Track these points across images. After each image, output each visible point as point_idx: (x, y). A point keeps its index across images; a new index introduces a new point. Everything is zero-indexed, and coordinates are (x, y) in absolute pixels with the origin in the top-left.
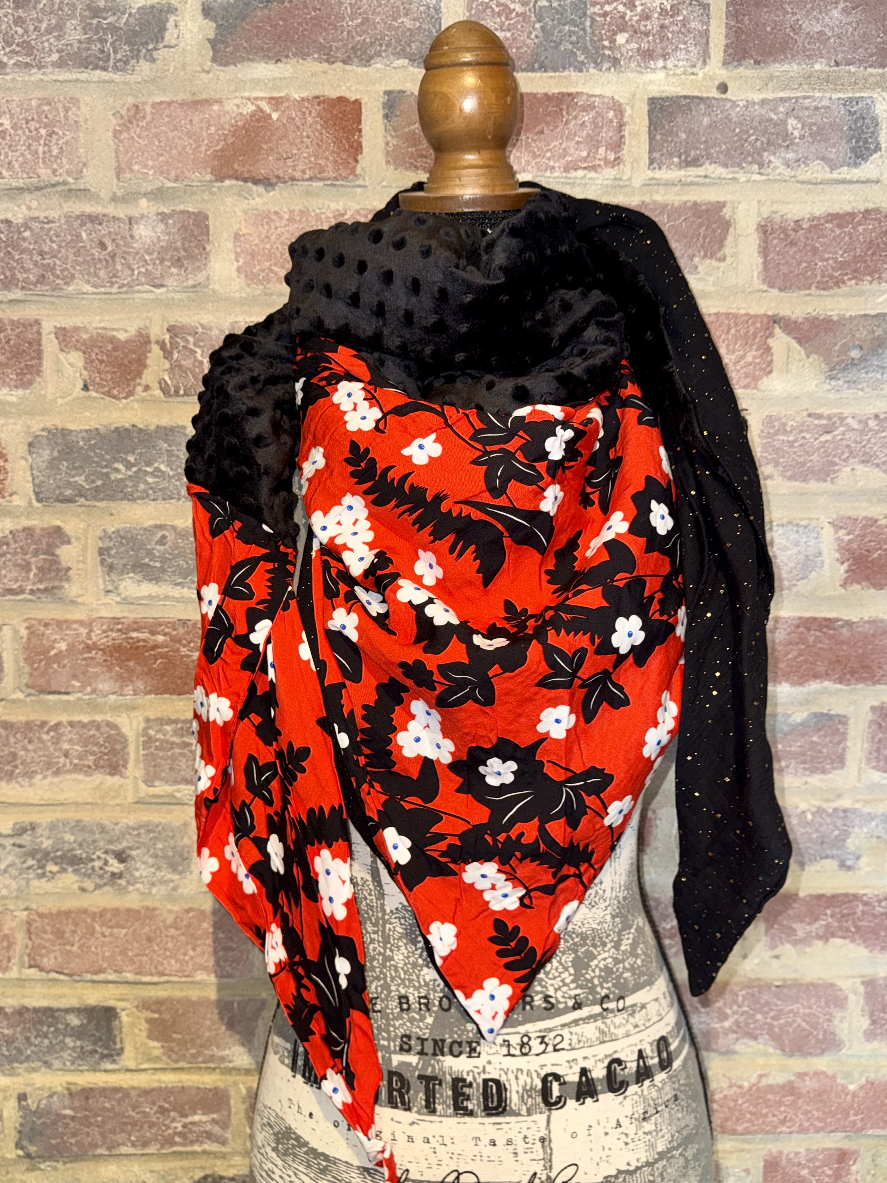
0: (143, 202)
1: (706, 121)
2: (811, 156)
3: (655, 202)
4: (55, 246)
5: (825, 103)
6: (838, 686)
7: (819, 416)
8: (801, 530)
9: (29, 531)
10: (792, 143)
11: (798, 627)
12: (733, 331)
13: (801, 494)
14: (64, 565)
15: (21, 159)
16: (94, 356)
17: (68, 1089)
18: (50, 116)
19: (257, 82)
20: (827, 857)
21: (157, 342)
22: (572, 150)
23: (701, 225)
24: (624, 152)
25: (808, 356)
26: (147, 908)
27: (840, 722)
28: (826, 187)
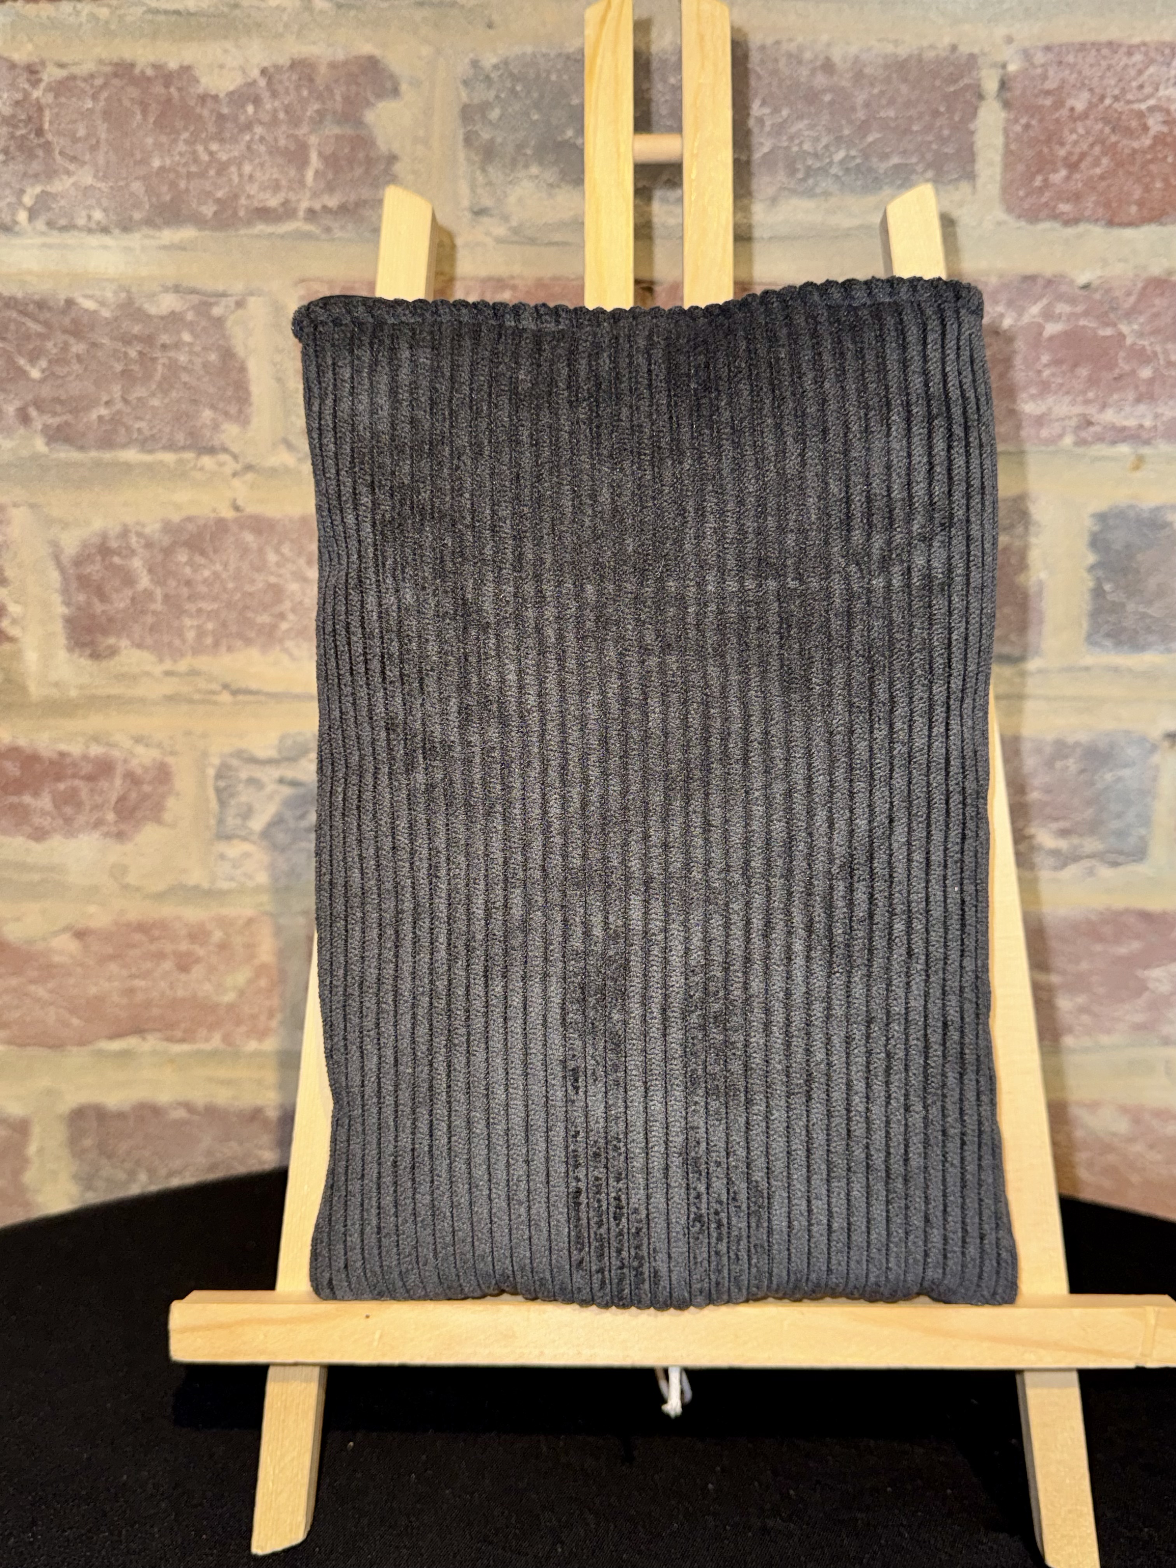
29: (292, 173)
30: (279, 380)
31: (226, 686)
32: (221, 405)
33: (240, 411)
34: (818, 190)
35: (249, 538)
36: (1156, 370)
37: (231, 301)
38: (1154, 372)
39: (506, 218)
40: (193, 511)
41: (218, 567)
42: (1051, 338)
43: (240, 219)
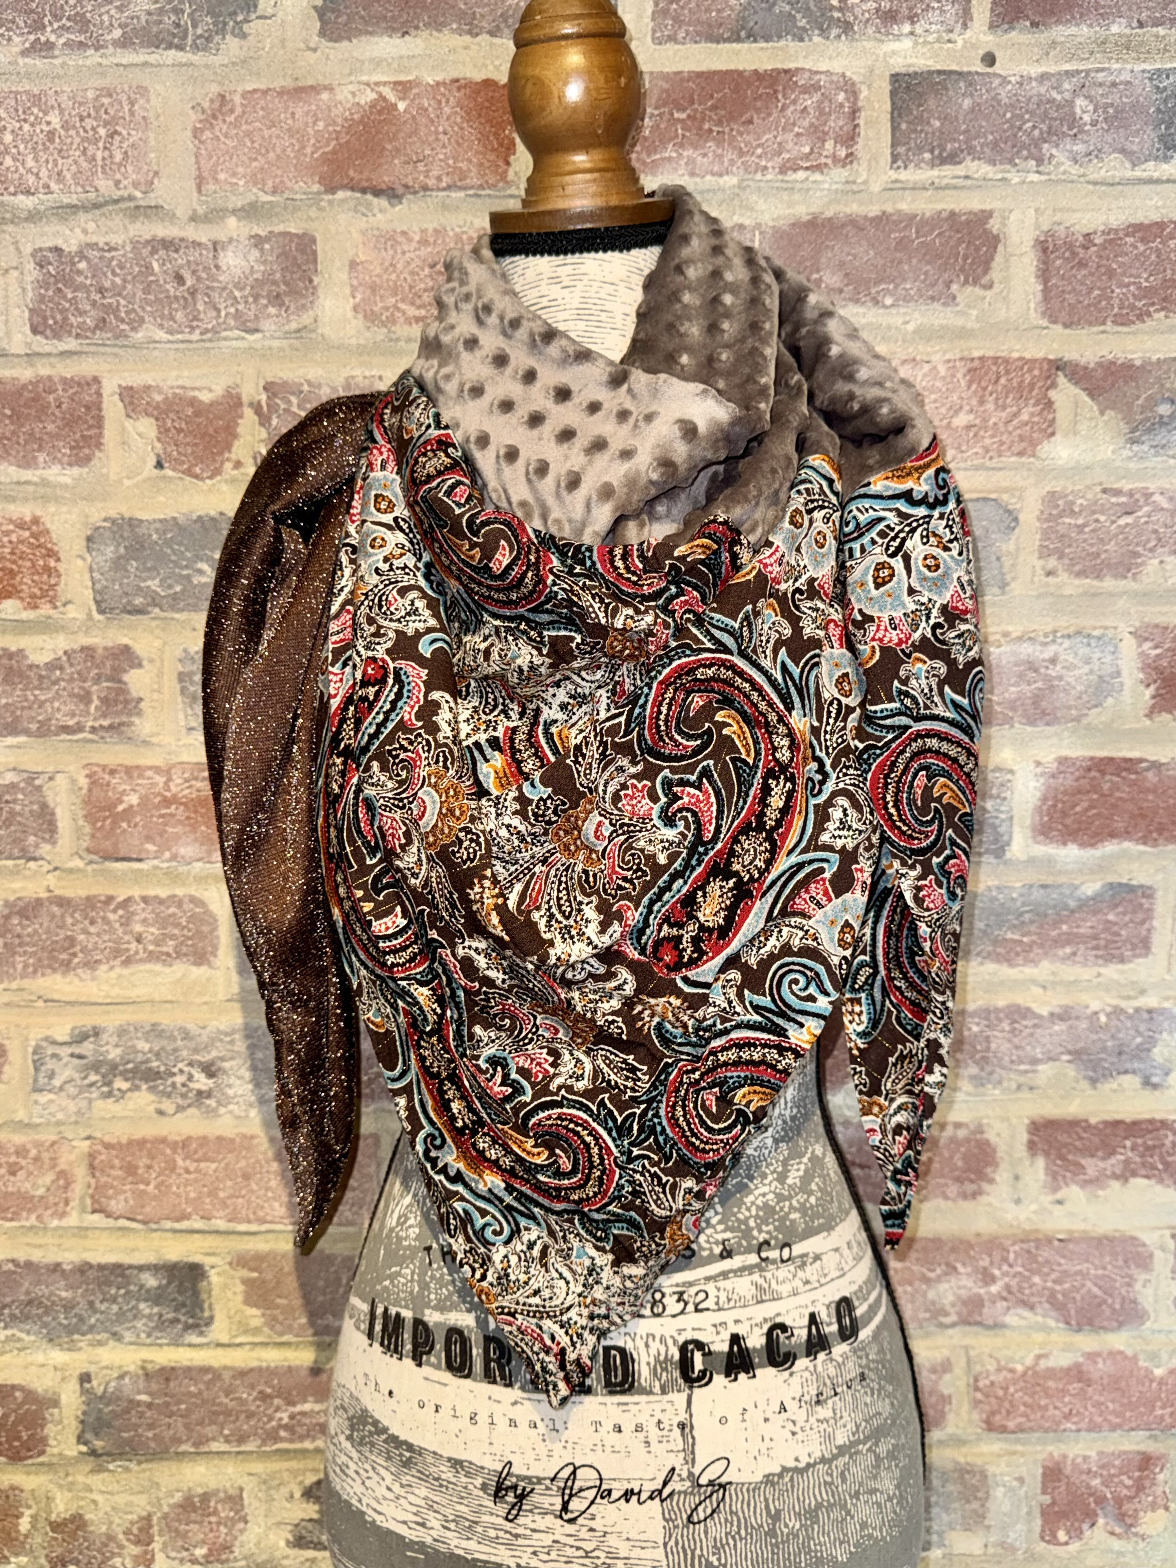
0: (232, 221)
1: (967, 103)
2: (1106, 148)
3: (899, 212)
4: (118, 280)
5: (1125, 76)
6: (1142, 848)
7: (1118, 492)
8: (1093, 643)
9: (88, 651)
10: (1081, 131)
11: (1089, 769)
12: (1003, 381)
13: (1094, 595)
14: (135, 694)
15: (74, 168)
16: (169, 423)
17: (143, 1368)
18: (112, 112)
19: (378, 63)
20: (1126, 1072)
21: (251, 405)
22: (790, 146)
23: (960, 241)
24: (859, 146)
25: (1102, 413)
26: (244, 1136)
27: (1144, 896)
28: (1126, 189)
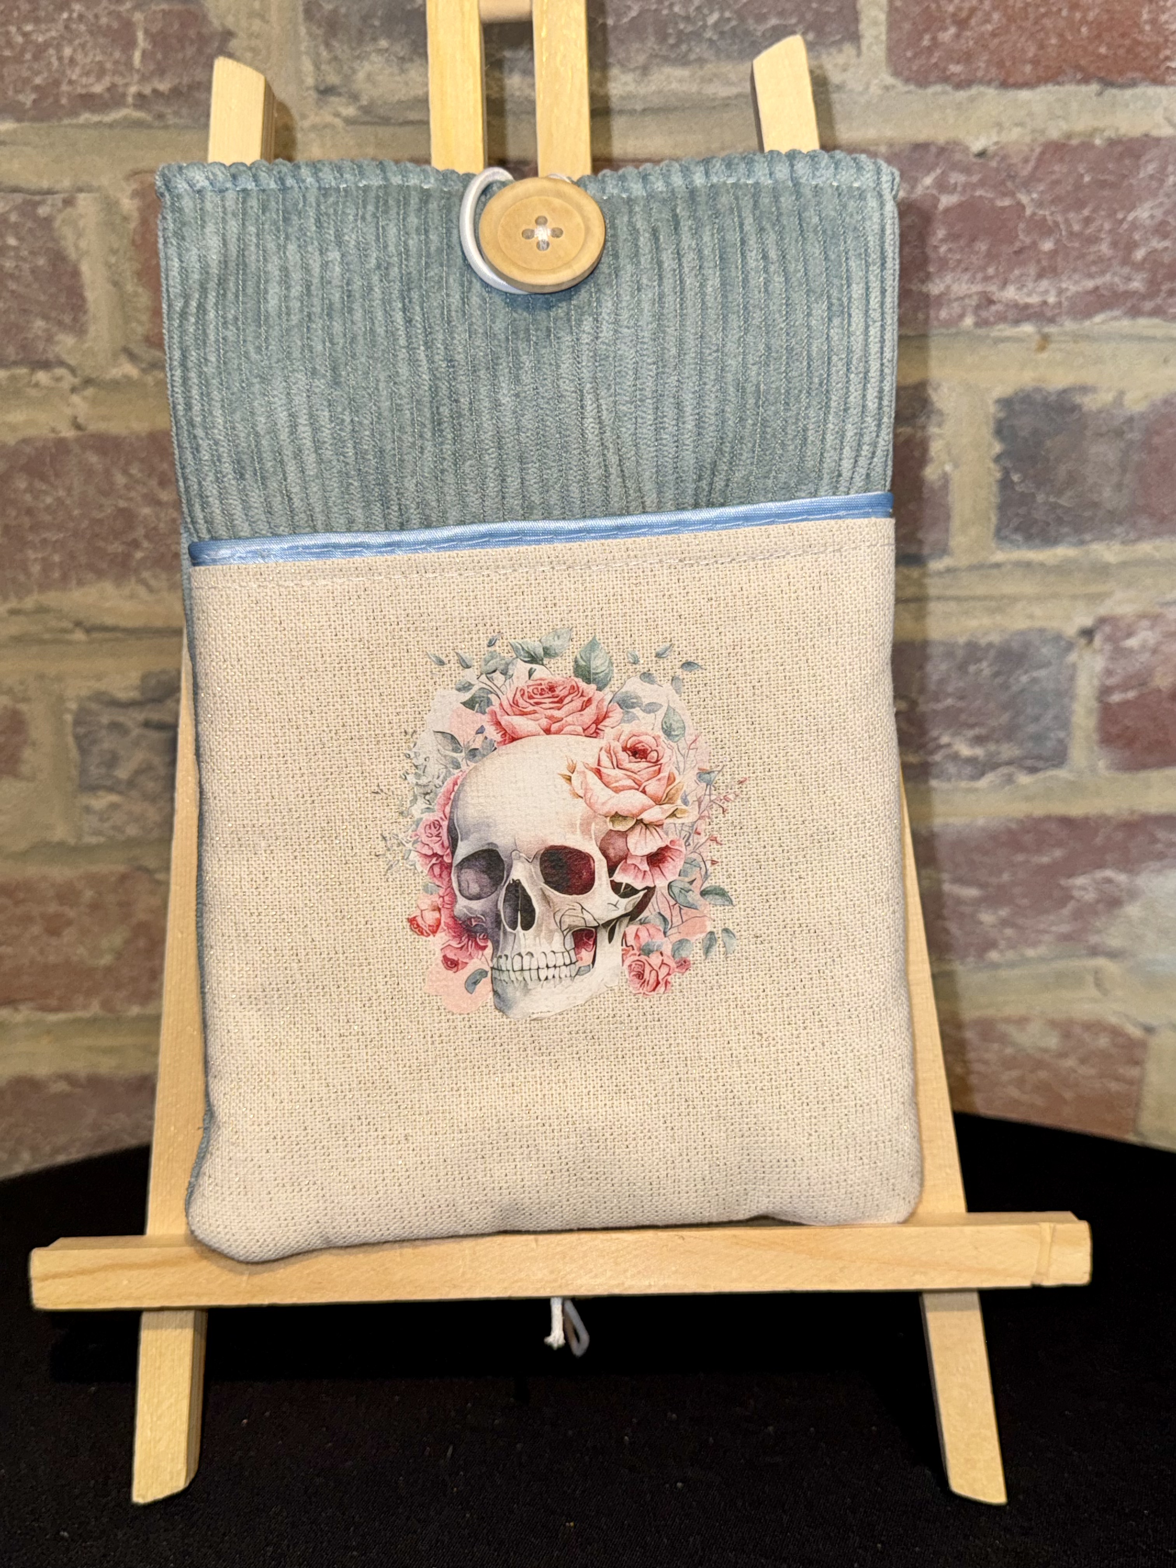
29: (117, 55)
30: (115, 284)
31: (78, 624)
32: (53, 314)
33: (75, 320)
34: (692, 57)
35: (93, 458)
36: (1057, 242)
37: (59, 198)
38: (1055, 244)
39: (354, 97)
40: (31, 432)
41: (61, 493)
42: (947, 210)
43: (63, 106)
